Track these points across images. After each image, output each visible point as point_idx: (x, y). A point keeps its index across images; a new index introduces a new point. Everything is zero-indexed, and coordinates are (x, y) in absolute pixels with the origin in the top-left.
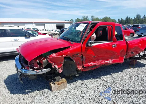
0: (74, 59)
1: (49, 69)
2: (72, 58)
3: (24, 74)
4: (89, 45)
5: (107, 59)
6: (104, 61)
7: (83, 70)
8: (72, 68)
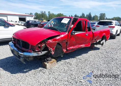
0: (62, 44)
1: (46, 52)
2: (60, 43)
3: (26, 56)
4: (73, 34)
5: (82, 44)
6: (79, 45)
7: (66, 52)
8: (58, 51)
